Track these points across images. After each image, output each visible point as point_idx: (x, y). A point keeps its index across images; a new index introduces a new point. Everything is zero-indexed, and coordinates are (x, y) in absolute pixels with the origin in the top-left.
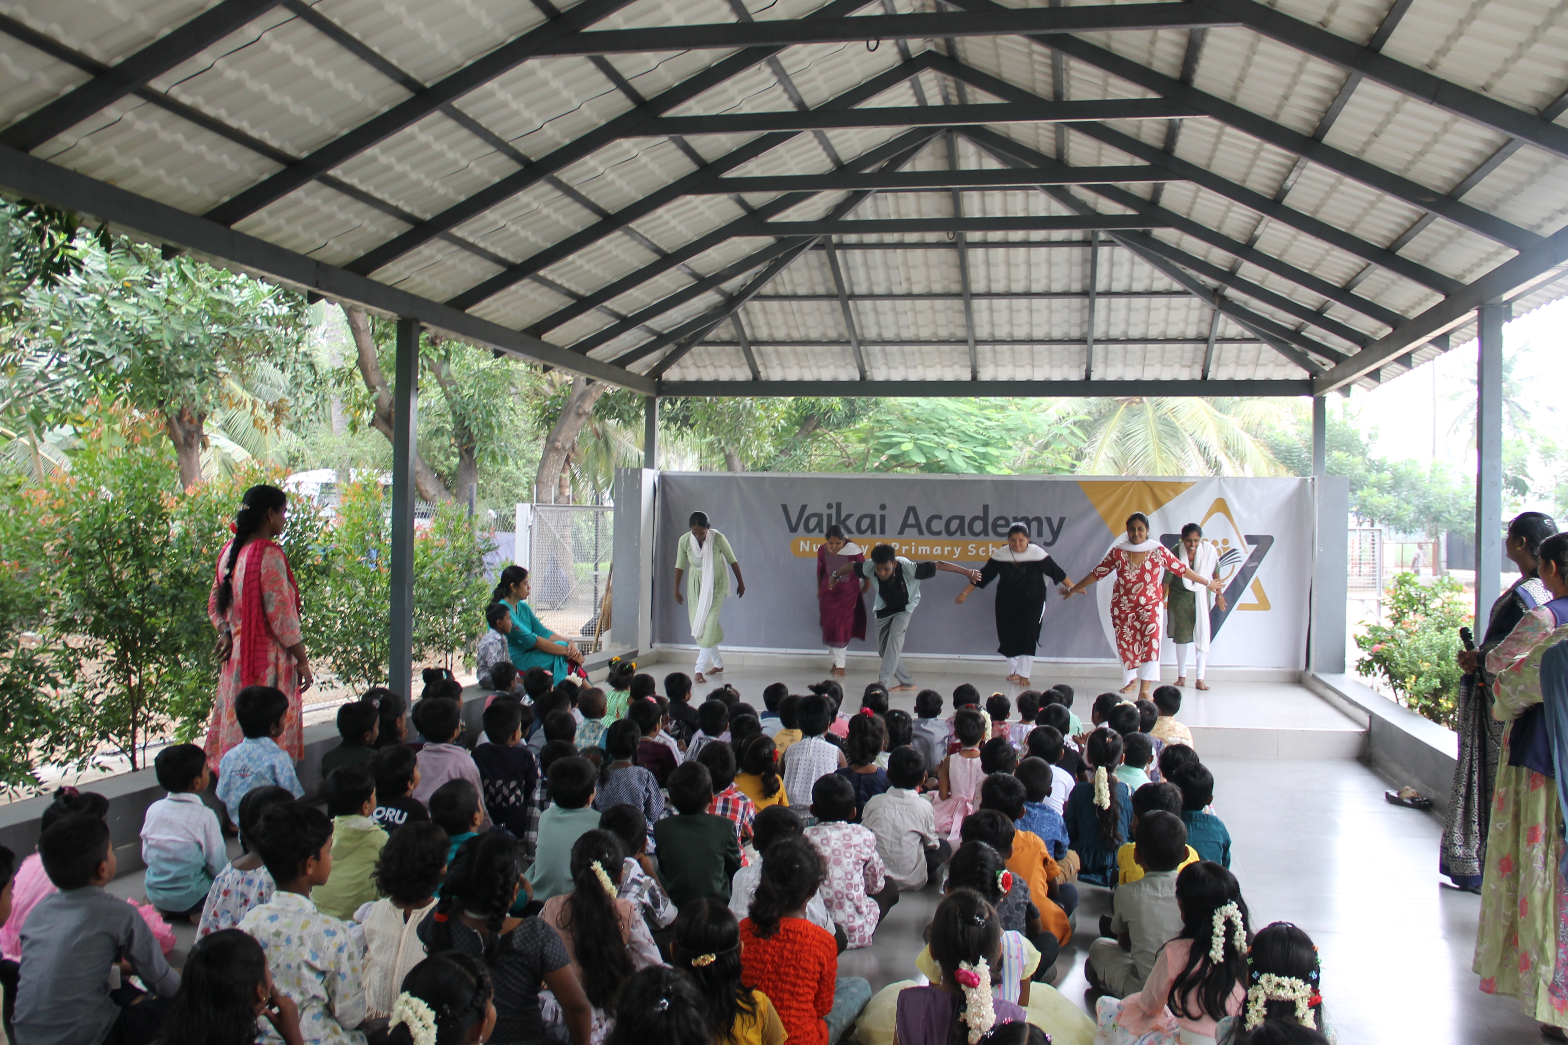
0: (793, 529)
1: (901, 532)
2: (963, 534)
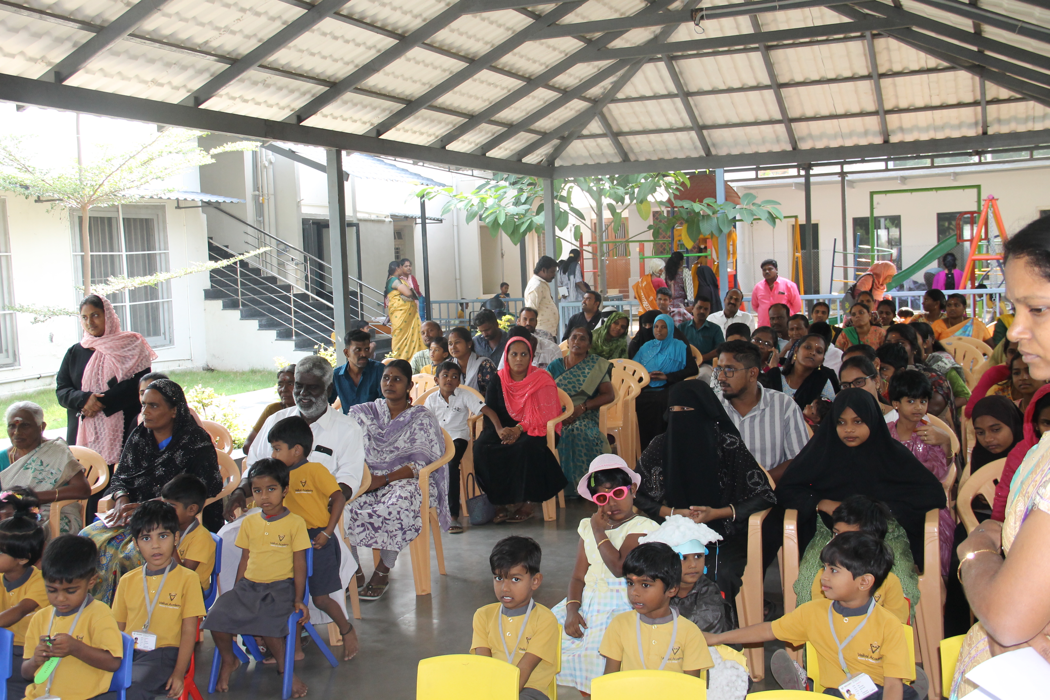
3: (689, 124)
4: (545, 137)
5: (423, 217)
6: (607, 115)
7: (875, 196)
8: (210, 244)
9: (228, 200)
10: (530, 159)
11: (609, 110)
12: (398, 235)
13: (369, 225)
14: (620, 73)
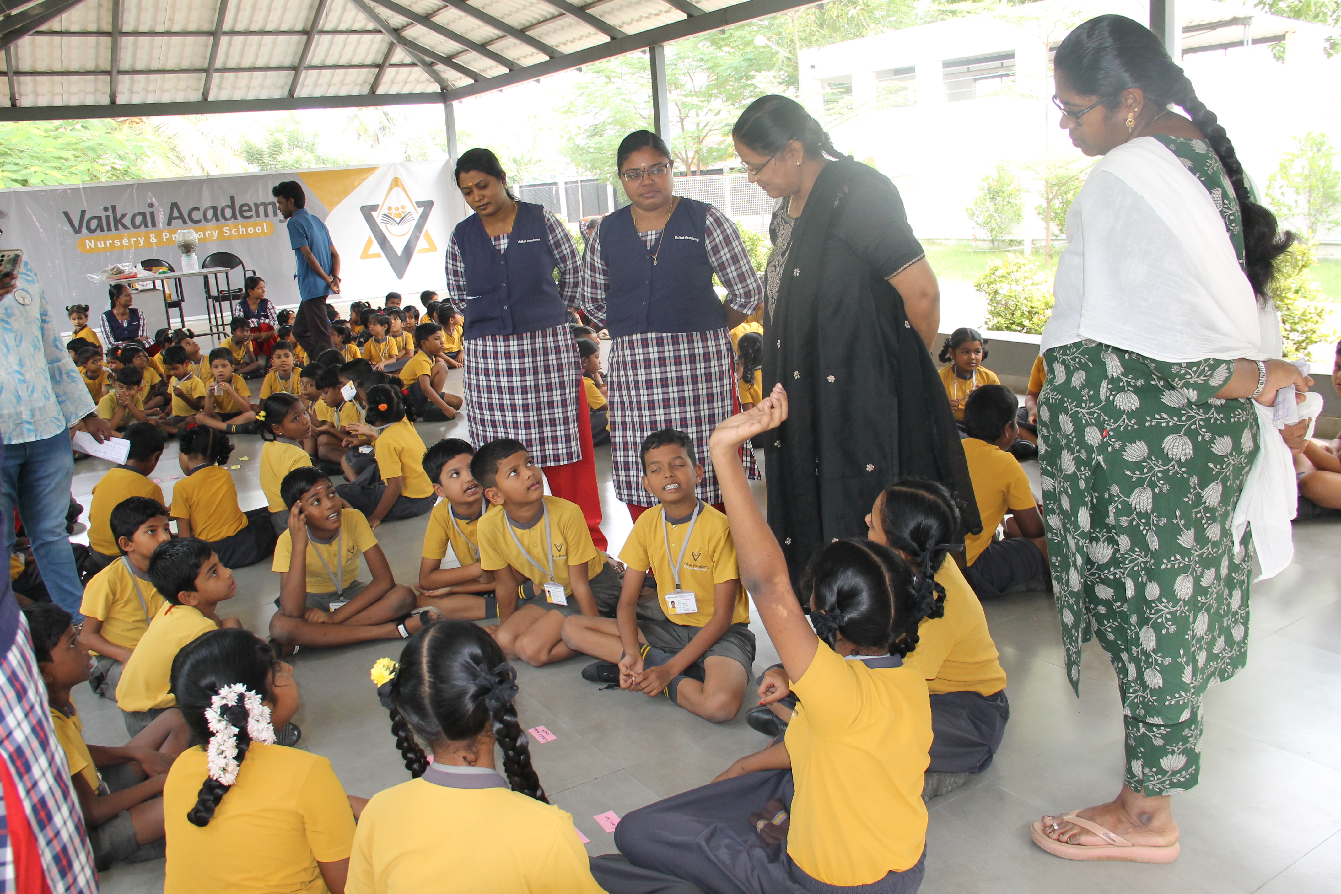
0: (78, 231)
1: (169, 224)
2: (217, 220)
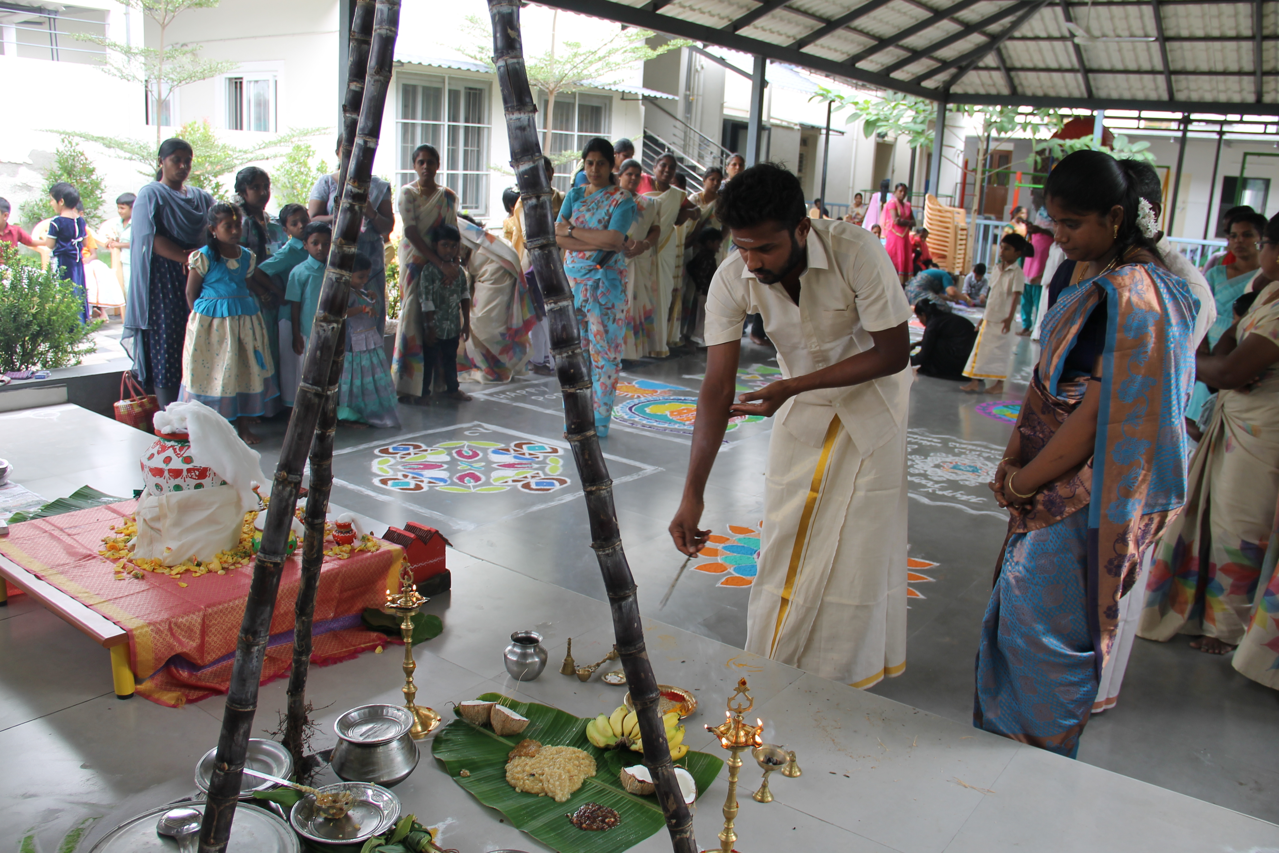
3: (1076, 65)
4: (945, 65)
5: (828, 129)
6: (1004, 51)
7: (1249, 158)
8: (645, 132)
9: (665, 96)
10: (929, 84)
11: (1006, 47)
12: (804, 142)
13: (780, 130)
14: (1019, 13)
